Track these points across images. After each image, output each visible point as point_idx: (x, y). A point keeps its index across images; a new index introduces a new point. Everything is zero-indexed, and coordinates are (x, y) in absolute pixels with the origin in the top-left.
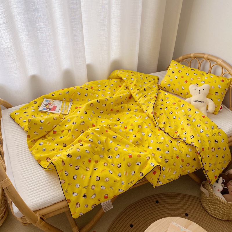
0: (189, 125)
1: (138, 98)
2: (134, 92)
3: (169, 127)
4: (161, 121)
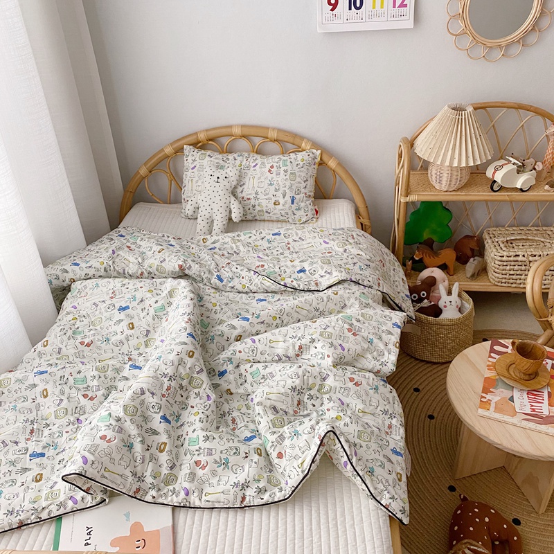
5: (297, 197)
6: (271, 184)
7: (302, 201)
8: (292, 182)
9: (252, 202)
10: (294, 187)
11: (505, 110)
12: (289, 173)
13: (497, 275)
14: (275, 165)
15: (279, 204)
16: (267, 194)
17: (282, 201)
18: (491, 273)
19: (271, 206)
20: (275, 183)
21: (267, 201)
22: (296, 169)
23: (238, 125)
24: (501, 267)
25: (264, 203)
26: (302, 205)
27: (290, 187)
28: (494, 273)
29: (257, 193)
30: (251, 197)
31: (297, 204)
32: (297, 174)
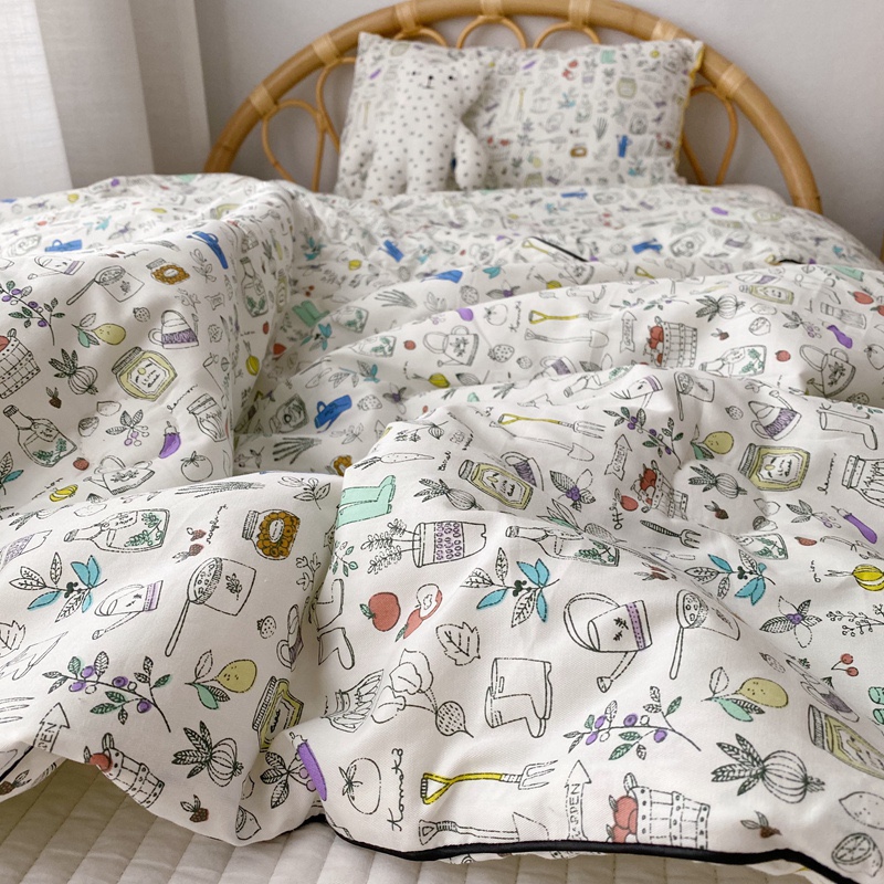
5: (636, 140)
6: (567, 104)
7: (649, 154)
8: (624, 100)
9: (515, 150)
10: (629, 114)
12: (617, 77)
14: (581, 60)
15: (584, 154)
16: (555, 128)
17: (593, 145)
19: (563, 158)
20: (579, 100)
21: (554, 146)
22: (638, 73)
25: (546, 152)
26: (648, 162)
27: (620, 113)
29: (528, 127)
30: (513, 136)
31: (635, 157)
32: (640, 83)
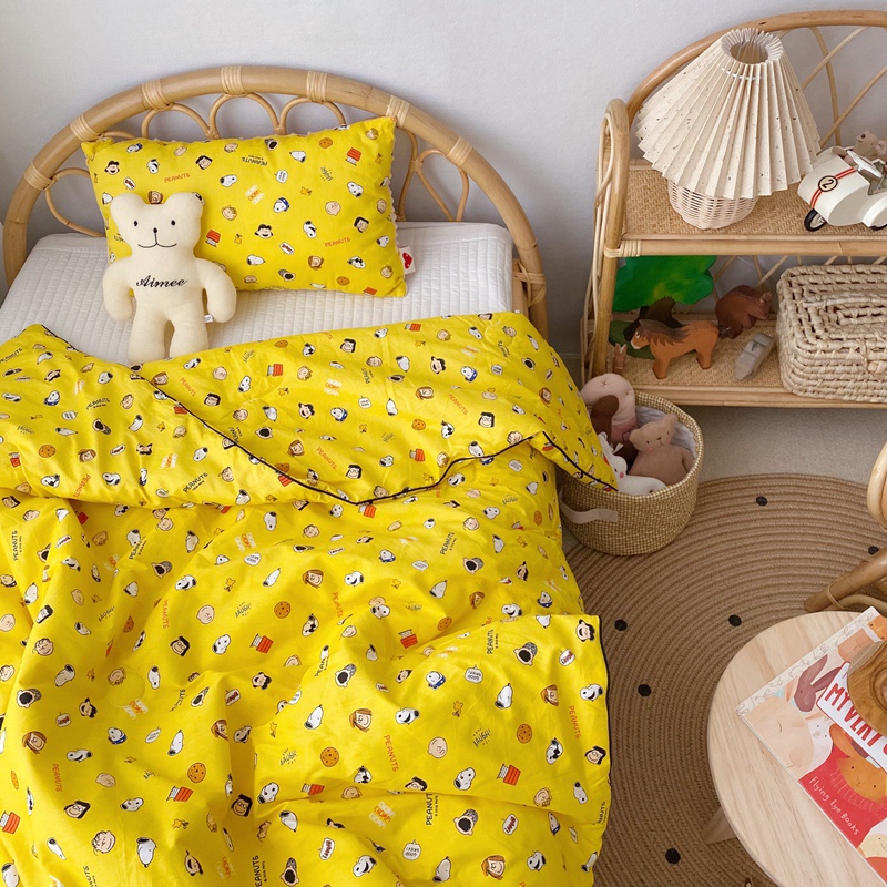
0: (428, 393)
1: (131, 487)
2: (83, 484)
3: (383, 464)
4: (336, 476)
11: (859, 30)
13: (799, 379)
18: (785, 374)
23: (233, 67)
24: (807, 368)
28: (792, 375)
